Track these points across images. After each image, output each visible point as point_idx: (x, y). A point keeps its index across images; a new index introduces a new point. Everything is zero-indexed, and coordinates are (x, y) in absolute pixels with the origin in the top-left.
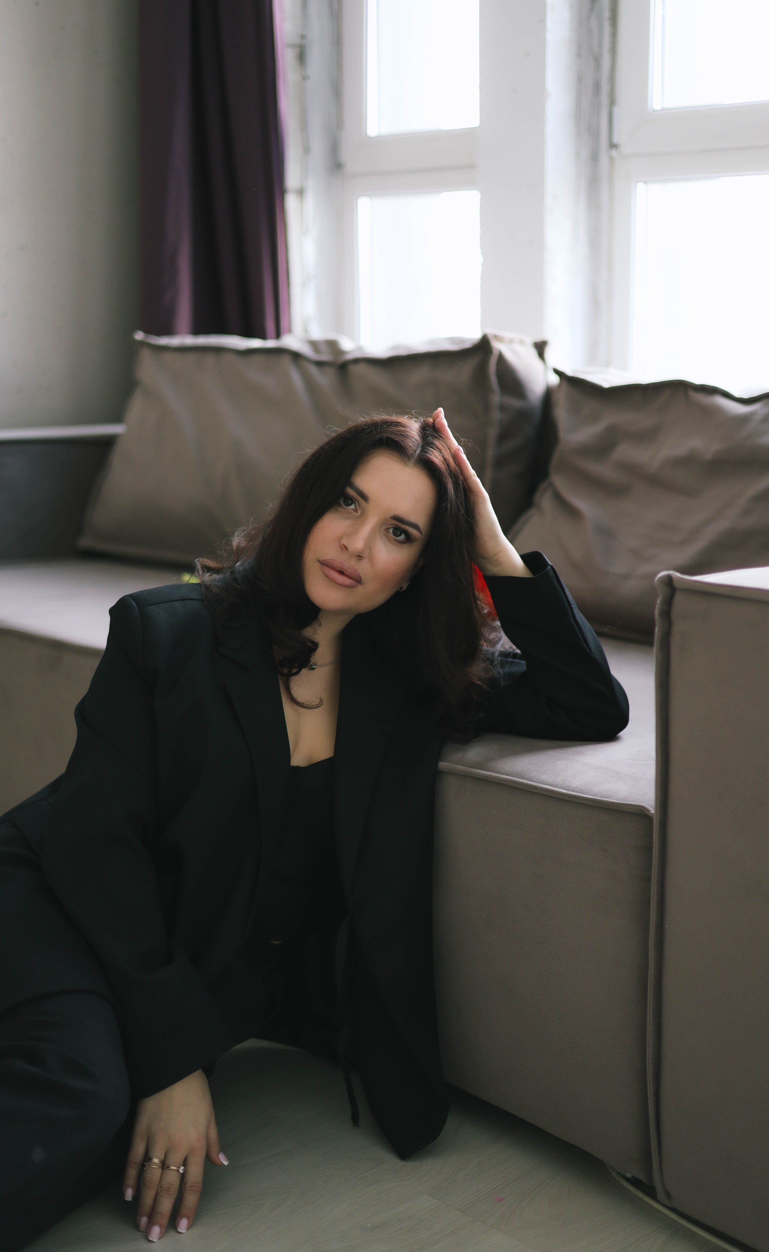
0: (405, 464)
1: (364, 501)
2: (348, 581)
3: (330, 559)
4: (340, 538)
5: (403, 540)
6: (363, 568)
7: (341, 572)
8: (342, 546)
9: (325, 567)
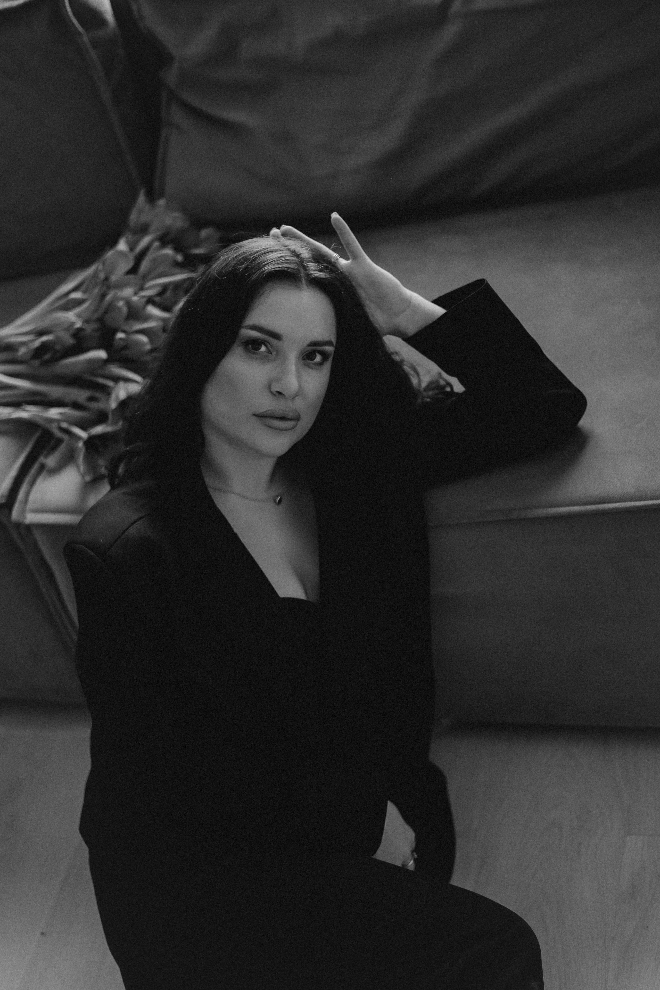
0: (299, 288)
1: (278, 341)
2: (290, 424)
3: (269, 410)
4: (269, 387)
5: (322, 361)
6: (299, 405)
7: (283, 418)
8: (275, 393)
9: (264, 420)
